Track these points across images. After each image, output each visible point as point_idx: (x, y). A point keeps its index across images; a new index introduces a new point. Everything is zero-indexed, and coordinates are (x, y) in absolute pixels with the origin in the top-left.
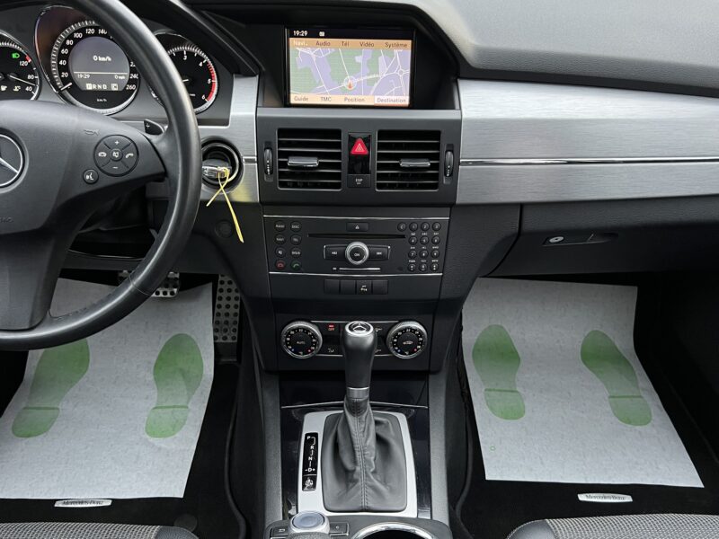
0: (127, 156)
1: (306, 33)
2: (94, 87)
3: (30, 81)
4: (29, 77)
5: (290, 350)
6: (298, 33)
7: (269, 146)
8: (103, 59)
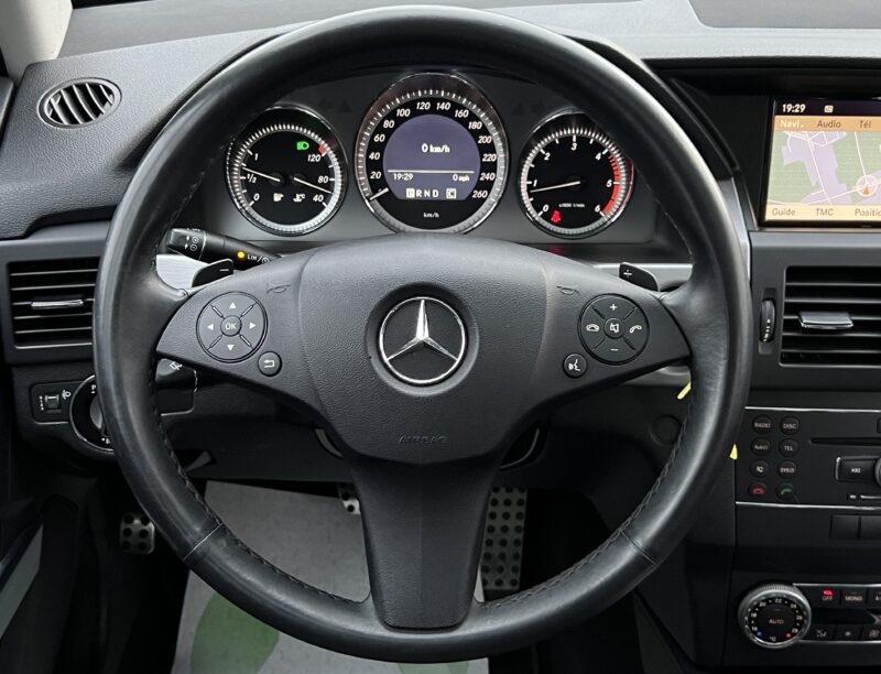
0: (632, 331)
1: (803, 107)
2: (419, 193)
3: (322, 185)
4: (321, 179)
5: (755, 633)
6: (789, 107)
7: (771, 295)
8: (438, 150)
